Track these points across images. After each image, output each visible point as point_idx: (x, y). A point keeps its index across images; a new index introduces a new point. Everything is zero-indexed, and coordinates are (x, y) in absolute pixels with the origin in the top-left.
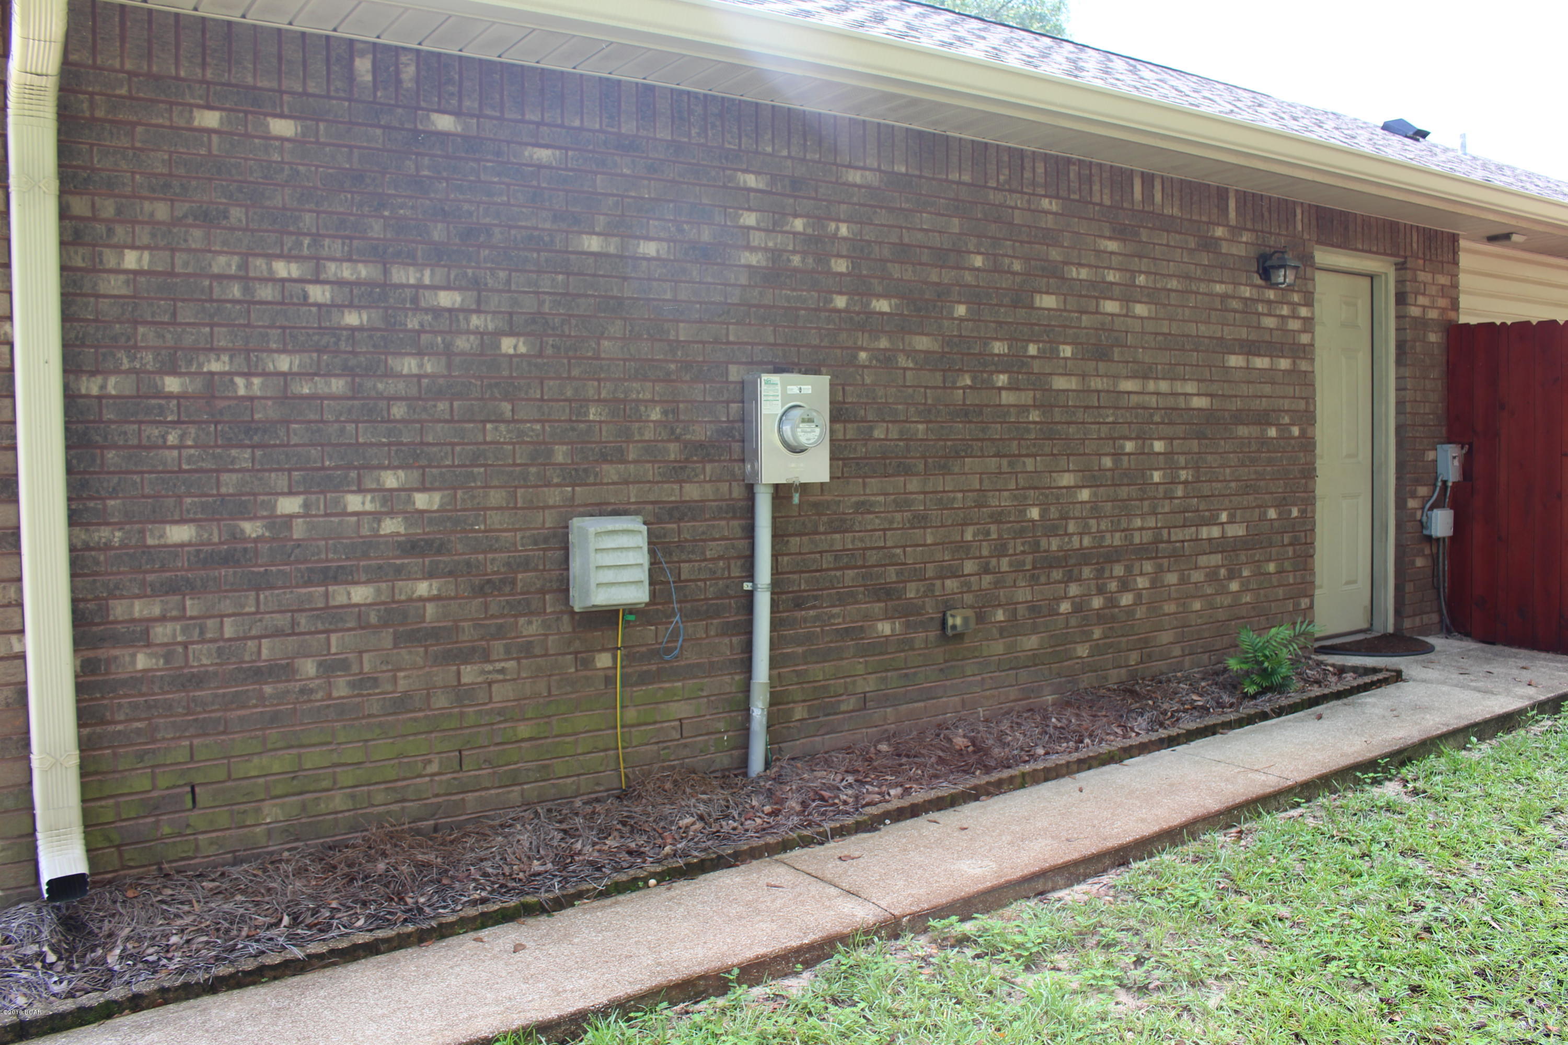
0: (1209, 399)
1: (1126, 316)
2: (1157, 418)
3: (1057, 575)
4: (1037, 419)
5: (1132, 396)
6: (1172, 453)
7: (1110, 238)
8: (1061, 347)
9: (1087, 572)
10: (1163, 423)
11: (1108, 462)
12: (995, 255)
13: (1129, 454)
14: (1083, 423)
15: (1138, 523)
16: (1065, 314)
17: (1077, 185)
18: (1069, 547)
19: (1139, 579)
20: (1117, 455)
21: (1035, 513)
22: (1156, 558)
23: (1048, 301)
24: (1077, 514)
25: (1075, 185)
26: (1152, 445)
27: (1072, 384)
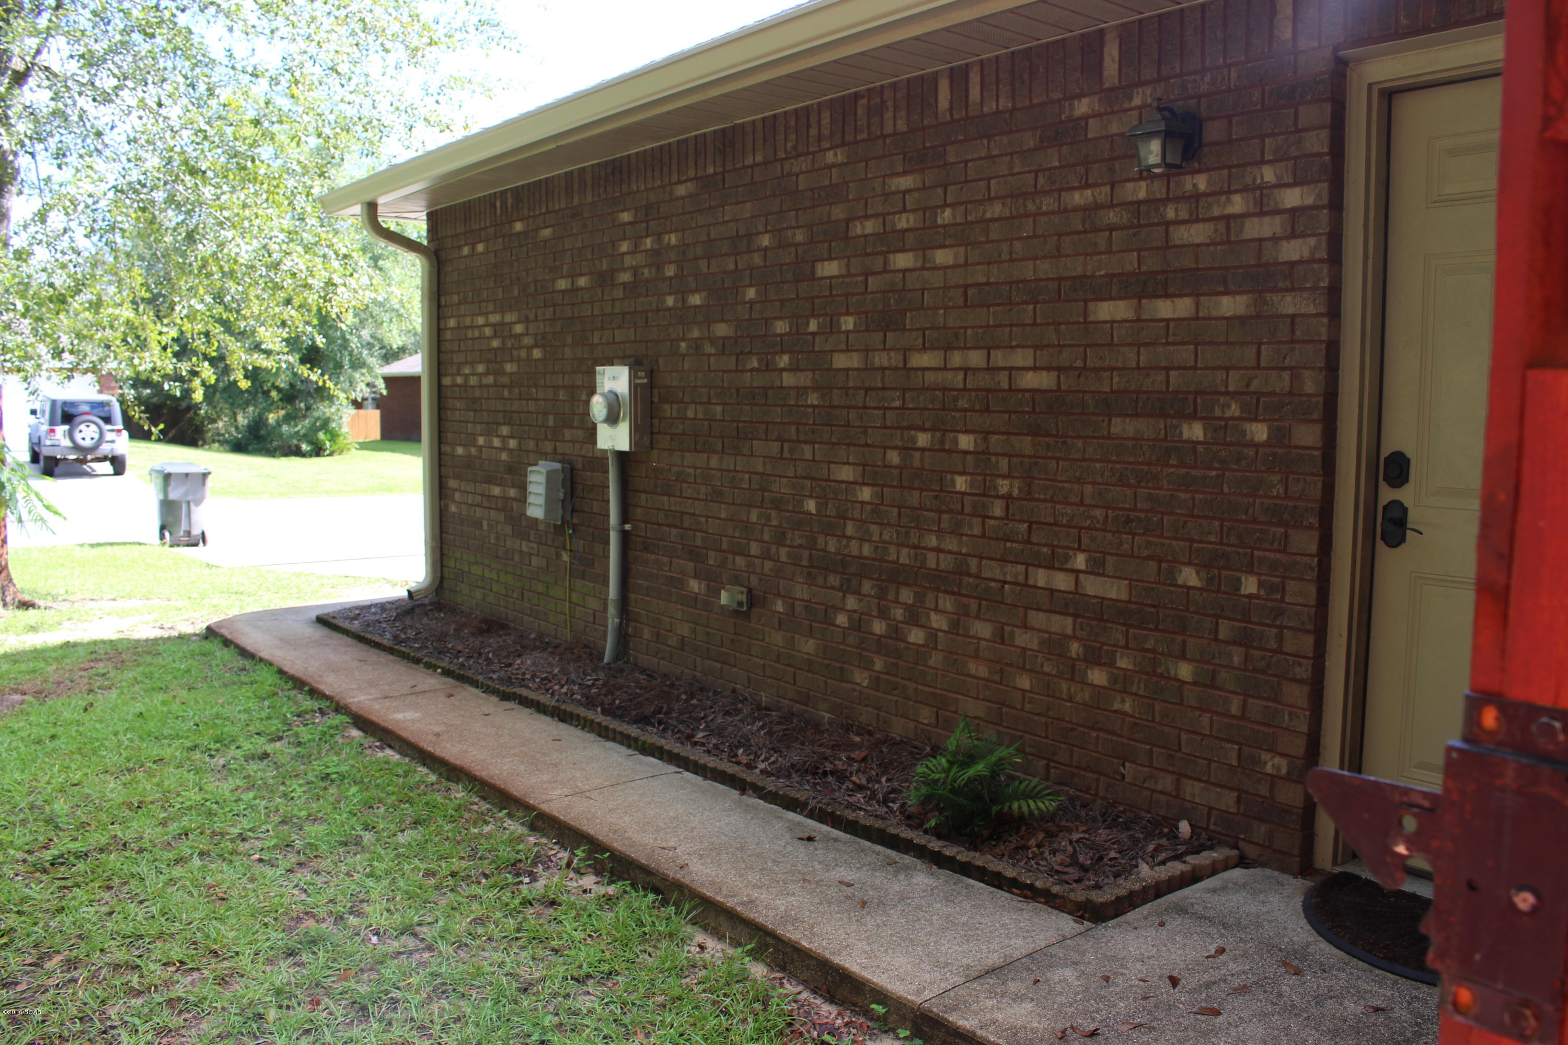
0: (1054, 375)
1: (923, 268)
2: (963, 403)
3: (834, 580)
4: (816, 403)
5: (927, 373)
6: (986, 452)
7: (905, 173)
8: (843, 319)
9: (867, 586)
10: (972, 410)
11: (894, 457)
12: (780, 230)
13: (923, 450)
14: (865, 407)
15: (932, 541)
16: (847, 280)
17: (865, 122)
18: (846, 552)
19: (933, 616)
20: (907, 449)
21: (811, 506)
22: (959, 594)
23: (830, 269)
24: (857, 515)
25: (862, 122)
26: (956, 441)
27: (854, 361)
